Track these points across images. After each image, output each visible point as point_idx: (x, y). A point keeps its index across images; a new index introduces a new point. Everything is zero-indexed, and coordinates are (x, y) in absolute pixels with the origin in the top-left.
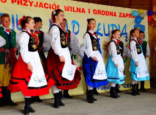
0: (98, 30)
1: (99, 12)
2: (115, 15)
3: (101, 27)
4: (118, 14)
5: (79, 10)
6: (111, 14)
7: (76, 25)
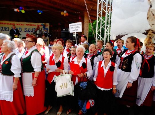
0: (29, 30)
1: (29, 25)
2: (35, 25)
3: (30, 29)
4: (36, 25)
5: (21, 25)
6: (33, 25)
7: (21, 29)
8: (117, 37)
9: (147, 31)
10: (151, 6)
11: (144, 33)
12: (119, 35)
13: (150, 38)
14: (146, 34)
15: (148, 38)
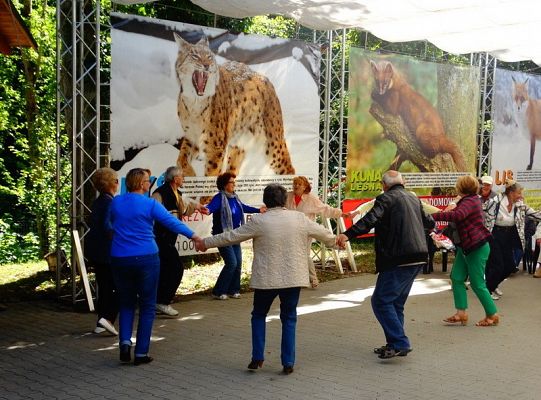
8: (126, 152)
9: (179, 140)
10: (182, 91)
11: (175, 146)
12: (131, 149)
13: (185, 155)
14: (178, 146)
15: (182, 155)
